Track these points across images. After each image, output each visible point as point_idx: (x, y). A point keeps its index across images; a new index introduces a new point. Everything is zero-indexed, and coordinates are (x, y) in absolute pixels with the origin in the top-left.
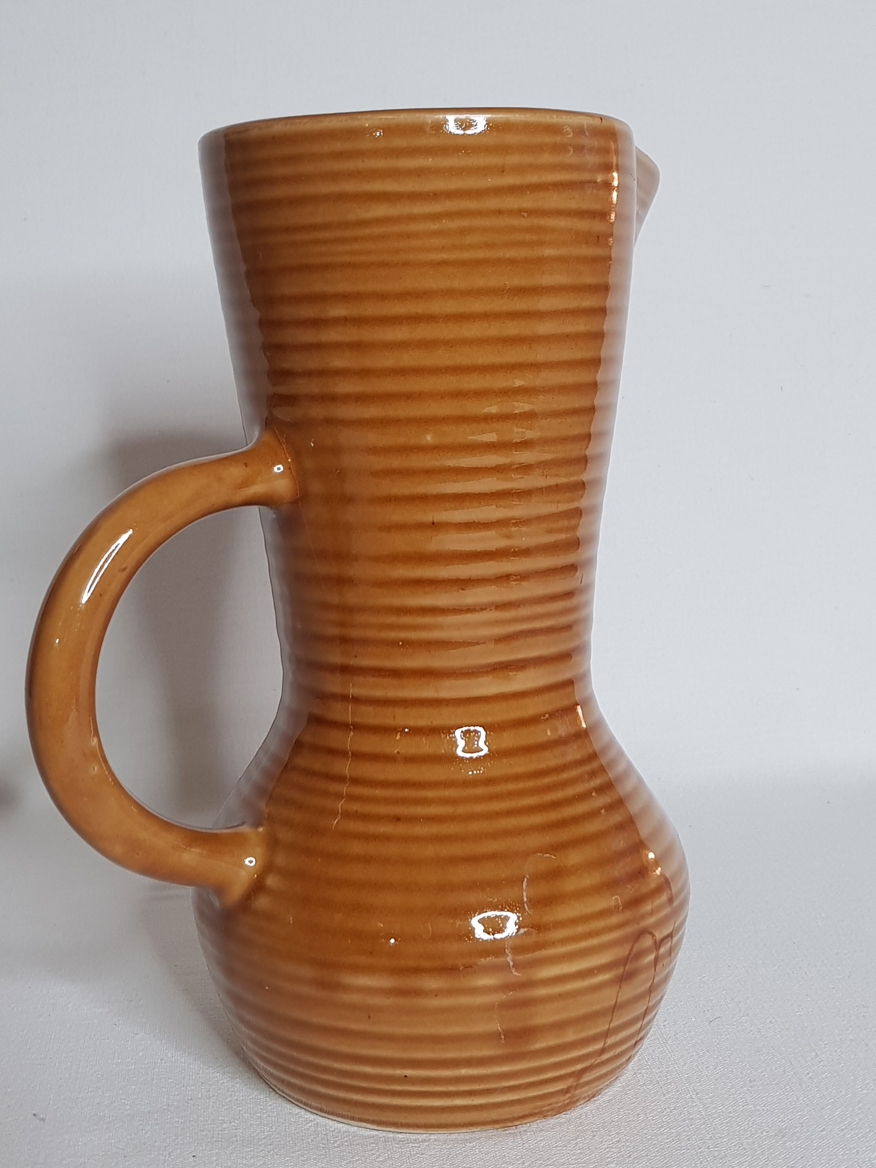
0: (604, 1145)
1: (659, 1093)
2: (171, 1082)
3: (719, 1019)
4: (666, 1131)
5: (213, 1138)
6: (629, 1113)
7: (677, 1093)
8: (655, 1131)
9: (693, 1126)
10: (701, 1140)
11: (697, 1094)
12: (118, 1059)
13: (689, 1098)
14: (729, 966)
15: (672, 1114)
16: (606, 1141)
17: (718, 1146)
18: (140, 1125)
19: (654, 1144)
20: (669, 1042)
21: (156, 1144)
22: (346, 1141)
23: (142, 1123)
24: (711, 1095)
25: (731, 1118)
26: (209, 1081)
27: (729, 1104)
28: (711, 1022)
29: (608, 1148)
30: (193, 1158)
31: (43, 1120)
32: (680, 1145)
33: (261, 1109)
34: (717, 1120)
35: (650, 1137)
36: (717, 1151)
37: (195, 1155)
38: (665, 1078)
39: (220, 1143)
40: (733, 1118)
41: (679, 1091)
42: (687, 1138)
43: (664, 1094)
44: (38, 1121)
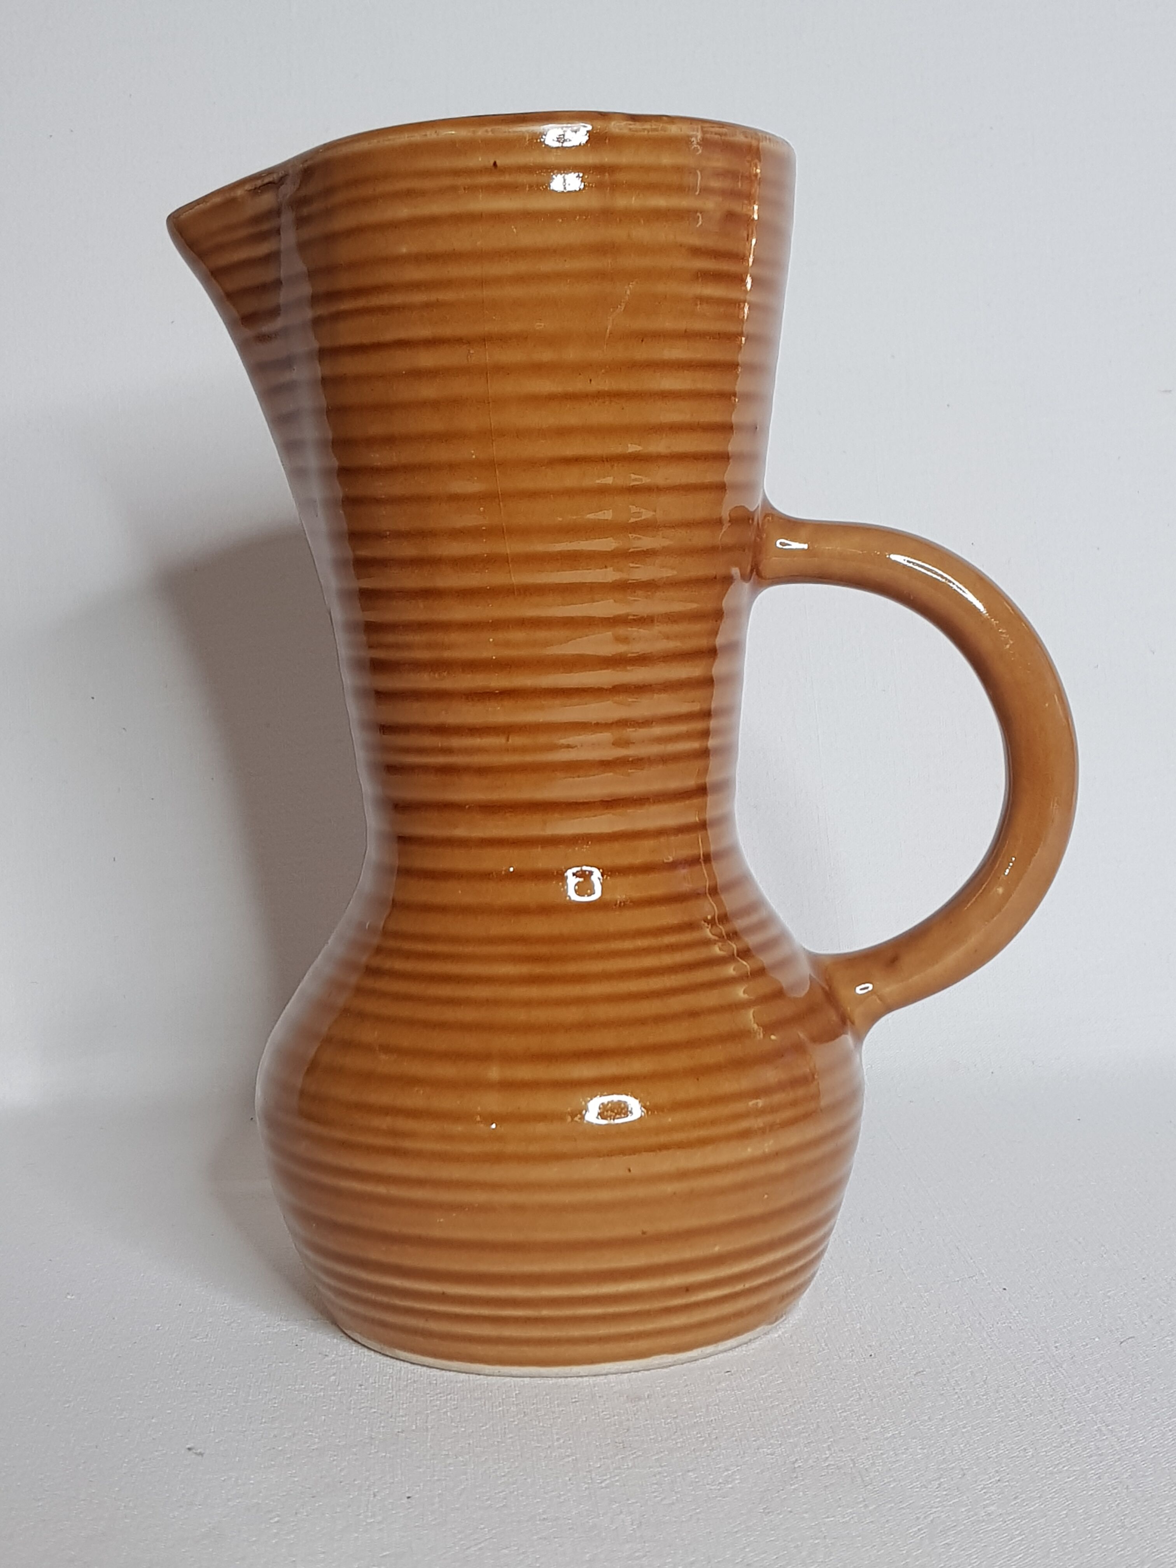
0: (979, 1485)
1: (1054, 1425)
2: (375, 1412)
3: (1133, 1339)
4: (1066, 1468)
5: (434, 1476)
6: (1012, 1448)
7: (1079, 1425)
8: (1051, 1469)
9: (1103, 1463)
10: (1117, 1478)
11: (1107, 1426)
12: (302, 1385)
13: (1096, 1431)
14: (1144, 1279)
15: (1072, 1449)
16: (982, 1481)
17: (1141, 1485)
18: (334, 1460)
19: (1050, 1484)
20: (1064, 1366)
21: (356, 1482)
22: (617, 1481)
23: (335, 1458)
24: (1127, 1426)
25: (1156, 1454)
26: (427, 1410)
27: (1153, 1438)
28: (1122, 1343)
29: (985, 1488)
30: (406, 1499)
31: (201, 1454)
32: (1087, 1484)
33: (498, 1442)
34: (1138, 1456)
35: (1044, 1475)
36: (1140, 1491)
37: (410, 1495)
38: (1061, 1408)
39: (444, 1482)
40: (1160, 1454)
41: (1082, 1422)
42: (1097, 1476)
43: (1061, 1426)
44: (194, 1456)
